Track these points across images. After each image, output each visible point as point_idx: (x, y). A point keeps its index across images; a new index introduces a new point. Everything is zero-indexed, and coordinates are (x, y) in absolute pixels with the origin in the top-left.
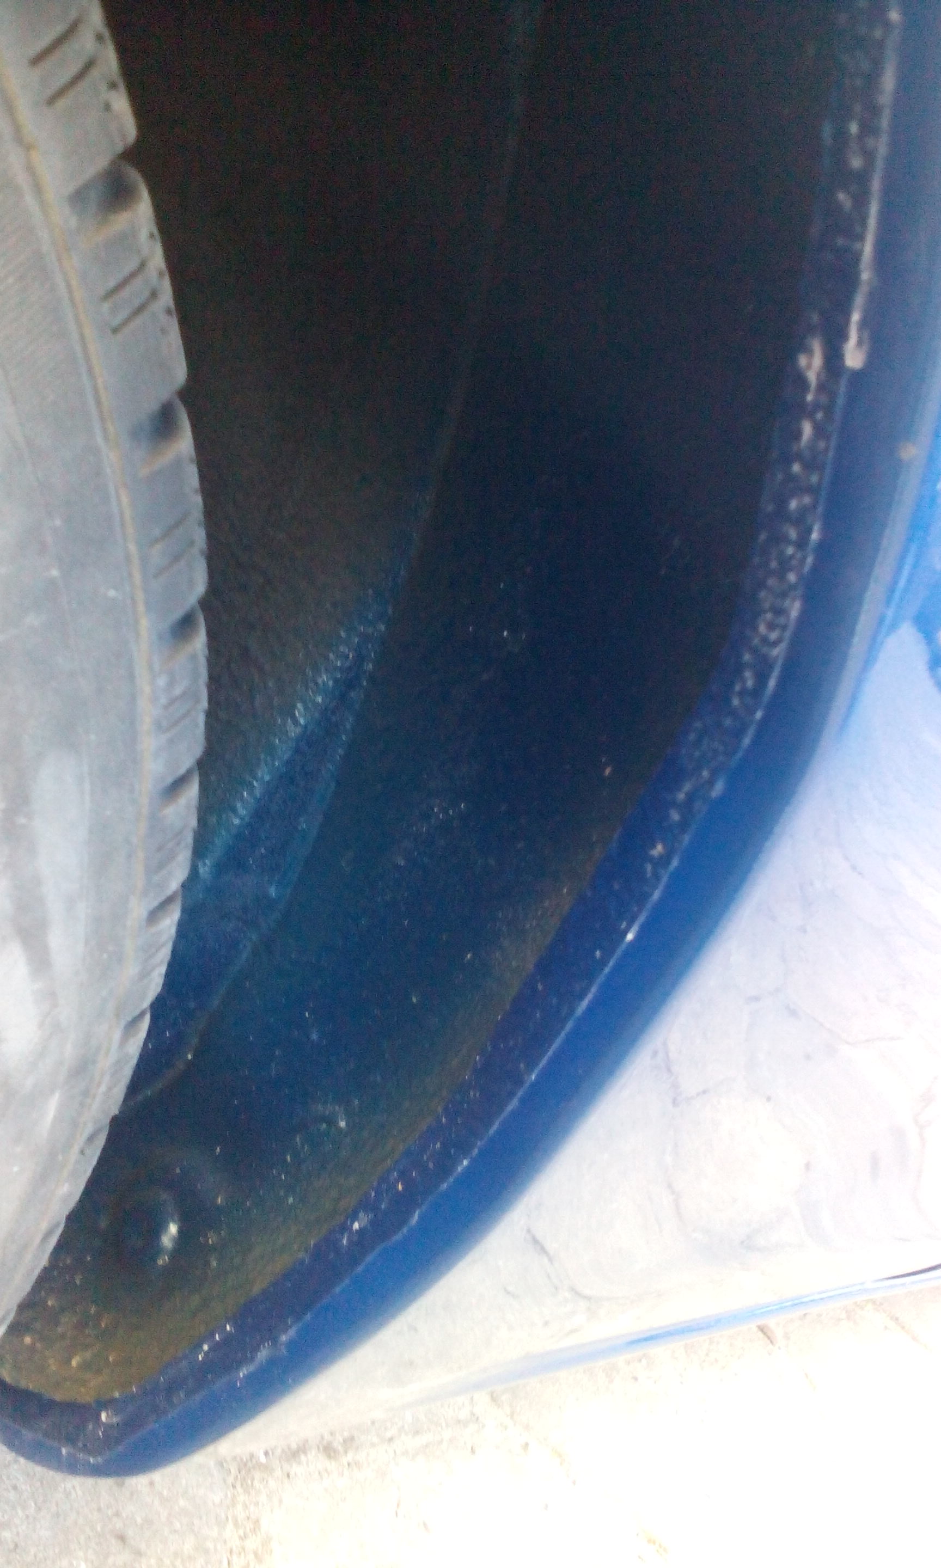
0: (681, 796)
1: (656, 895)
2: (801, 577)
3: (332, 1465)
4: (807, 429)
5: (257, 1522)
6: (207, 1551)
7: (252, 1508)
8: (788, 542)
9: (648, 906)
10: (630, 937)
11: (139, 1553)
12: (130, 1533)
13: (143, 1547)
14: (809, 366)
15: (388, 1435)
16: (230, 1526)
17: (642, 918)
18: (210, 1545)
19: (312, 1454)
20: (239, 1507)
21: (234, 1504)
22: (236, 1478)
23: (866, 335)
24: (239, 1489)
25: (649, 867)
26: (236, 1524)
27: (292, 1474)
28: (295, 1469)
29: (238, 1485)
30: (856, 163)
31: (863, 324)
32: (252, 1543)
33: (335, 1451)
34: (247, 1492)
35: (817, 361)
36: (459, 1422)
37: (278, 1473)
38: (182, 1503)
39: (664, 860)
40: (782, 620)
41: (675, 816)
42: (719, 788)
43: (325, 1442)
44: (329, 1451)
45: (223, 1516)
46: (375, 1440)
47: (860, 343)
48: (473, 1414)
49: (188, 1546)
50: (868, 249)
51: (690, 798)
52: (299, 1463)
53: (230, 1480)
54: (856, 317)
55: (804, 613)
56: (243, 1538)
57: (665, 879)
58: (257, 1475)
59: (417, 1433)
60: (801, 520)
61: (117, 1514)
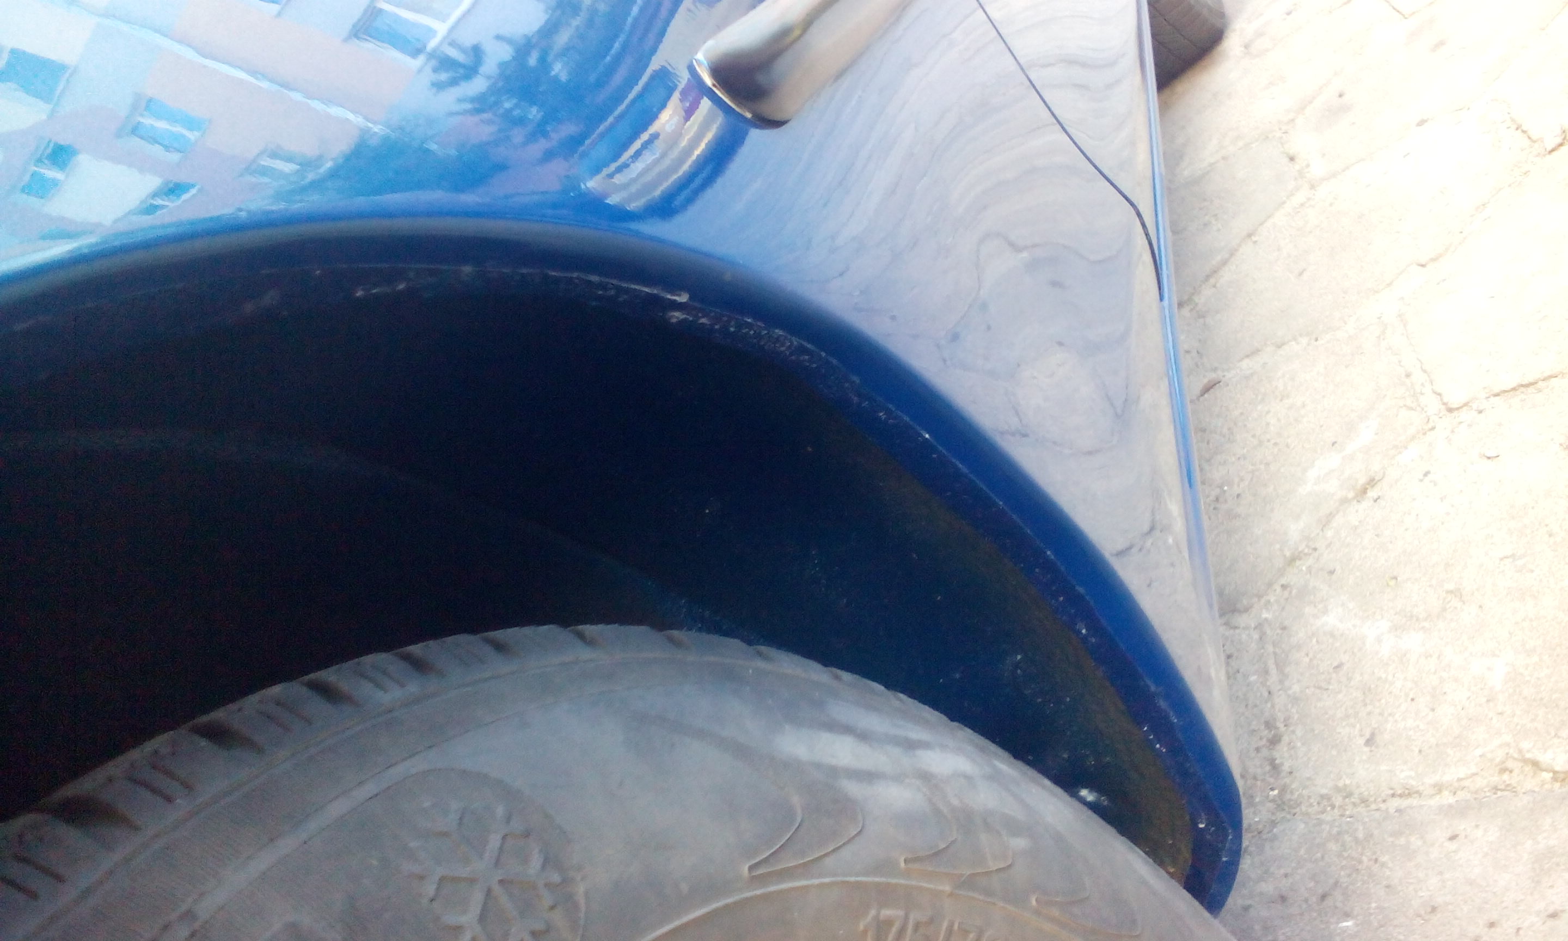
0: (856, 399)
1: (906, 418)
2: (765, 329)
3: (1286, 739)
4: (703, 320)
5: (1322, 797)
6: (1339, 833)
7: (1312, 801)
8: (748, 332)
9: (911, 423)
10: (927, 436)
11: (1336, 884)
12: (1320, 891)
13: (1331, 881)
14: (677, 318)
15: (1266, 694)
16: (1323, 816)
17: (918, 428)
18: (1335, 830)
19: (1276, 754)
20: (1310, 810)
21: (1307, 814)
22: (1289, 813)
23: (678, 293)
24: (1298, 810)
25: (891, 421)
26: (1323, 812)
27: (1289, 770)
28: (1286, 767)
29: (1294, 811)
30: (613, 292)
31: (673, 294)
32: (1338, 800)
33: (1275, 736)
34: (1299, 805)
35: (677, 314)
36: (1261, 638)
37: (1287, 780)
38: (1302, 852)
39: (889, 412)
40: (782, 339)
41: (865, 404)
42: (856, 379)
43: (1268, 744)
44: (1274, 741)
45: (1315, 821)
46: (1269, 705)
47: (679, 295)
48: (1255, 628)
49: (1333, 847)
50: (647, 290)
51: (859, 396)
52: (1282, 764)
53: (1288, 816)
54: (669, 296)
55: (782, 328)
56: (1333, 807)
57: (900, 413)
58: (1288, 796)
59: (1267, 672)
60: (740, 326)
61: (1306, 901)
